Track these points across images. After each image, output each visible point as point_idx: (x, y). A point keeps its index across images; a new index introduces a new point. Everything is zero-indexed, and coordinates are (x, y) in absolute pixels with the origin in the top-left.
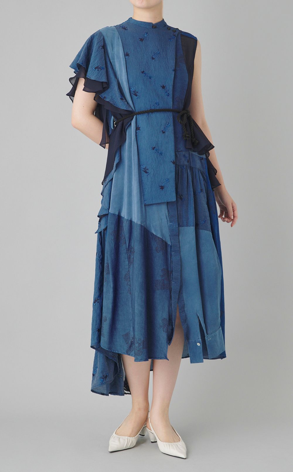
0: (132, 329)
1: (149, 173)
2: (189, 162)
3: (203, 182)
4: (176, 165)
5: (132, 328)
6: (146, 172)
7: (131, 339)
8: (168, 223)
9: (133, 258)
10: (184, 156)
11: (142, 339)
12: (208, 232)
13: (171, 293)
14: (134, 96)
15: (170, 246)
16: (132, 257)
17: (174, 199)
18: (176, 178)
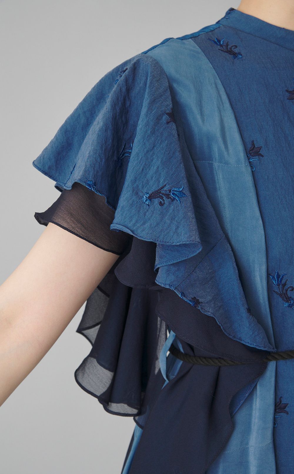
14: (280, 299)
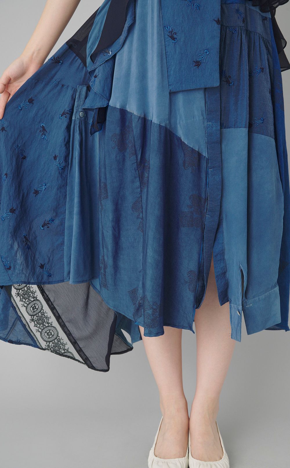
0: (141, 285)
1: (177, 39)
2: (245, 23)
3: (265, 57)
4: (222, 25)
5: (141, 283)
6: (174, 39)
7: (139, 299)
8: (203, 122)
9: (148, 177)
10: (237, 11)
11: (159, 303)
12: (267, 138)
13: (203, 232)
15: (205, 159)
16: (146, 175)
17: (217, 84)
18: (220, 49)
